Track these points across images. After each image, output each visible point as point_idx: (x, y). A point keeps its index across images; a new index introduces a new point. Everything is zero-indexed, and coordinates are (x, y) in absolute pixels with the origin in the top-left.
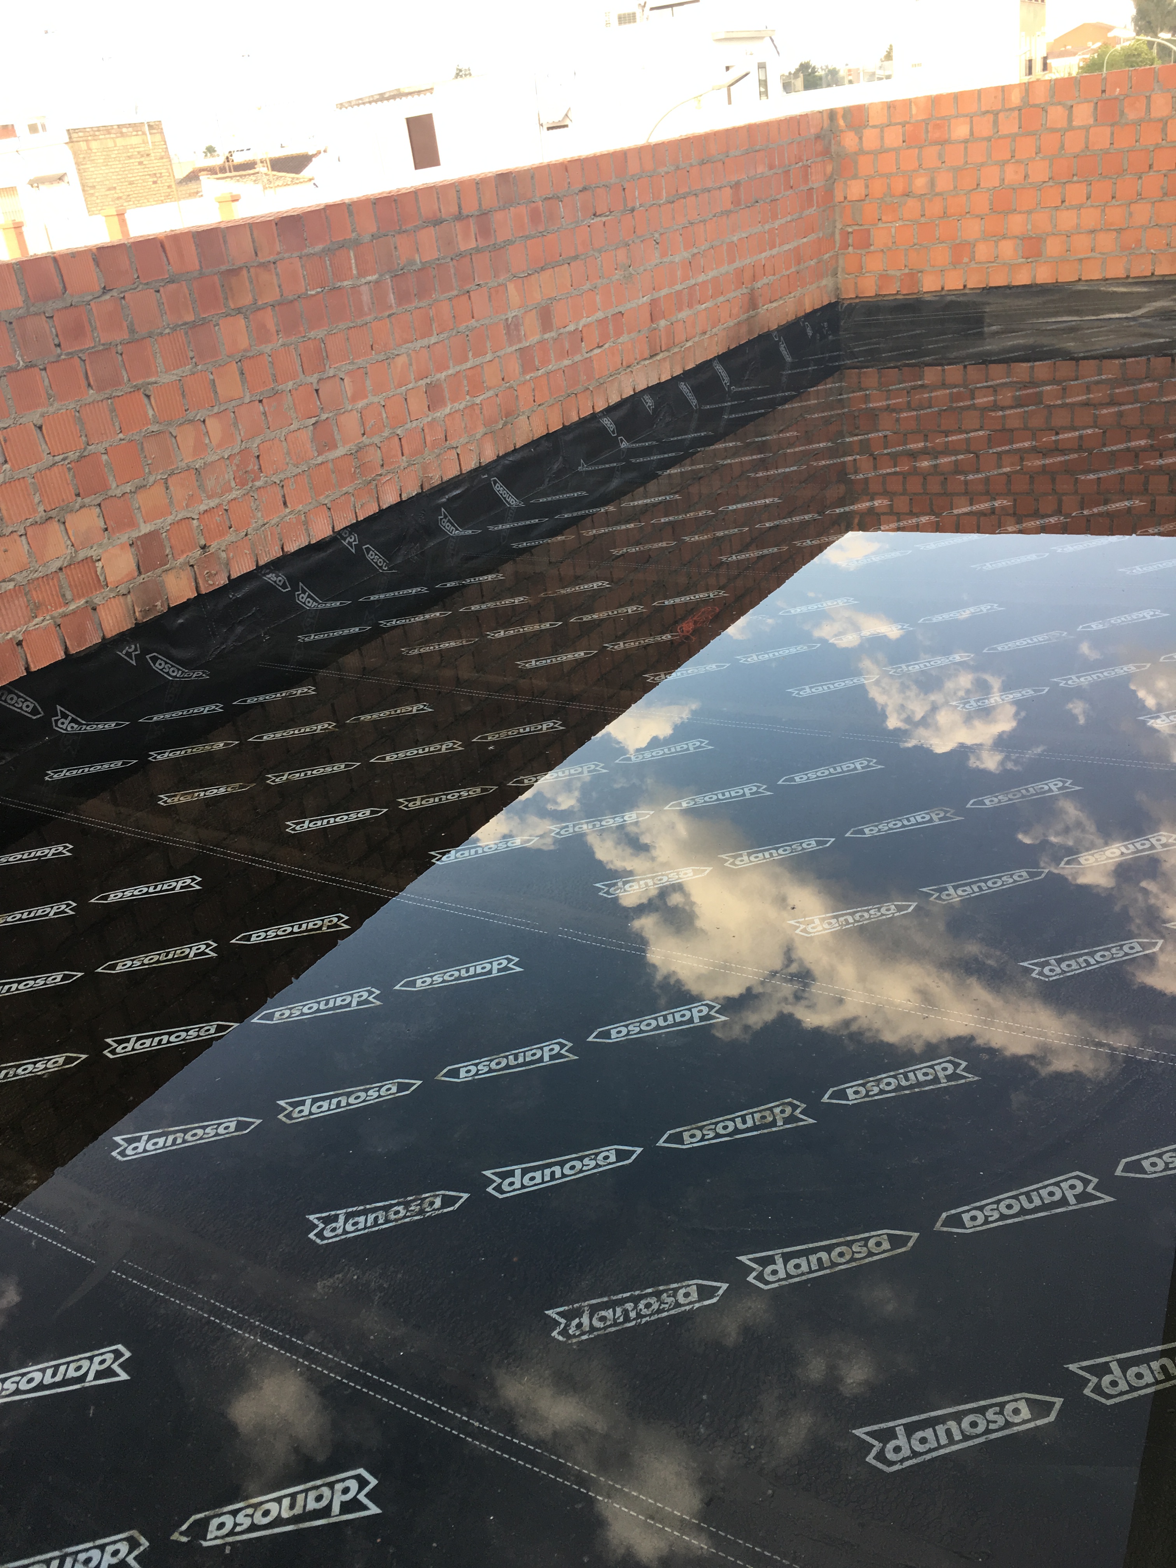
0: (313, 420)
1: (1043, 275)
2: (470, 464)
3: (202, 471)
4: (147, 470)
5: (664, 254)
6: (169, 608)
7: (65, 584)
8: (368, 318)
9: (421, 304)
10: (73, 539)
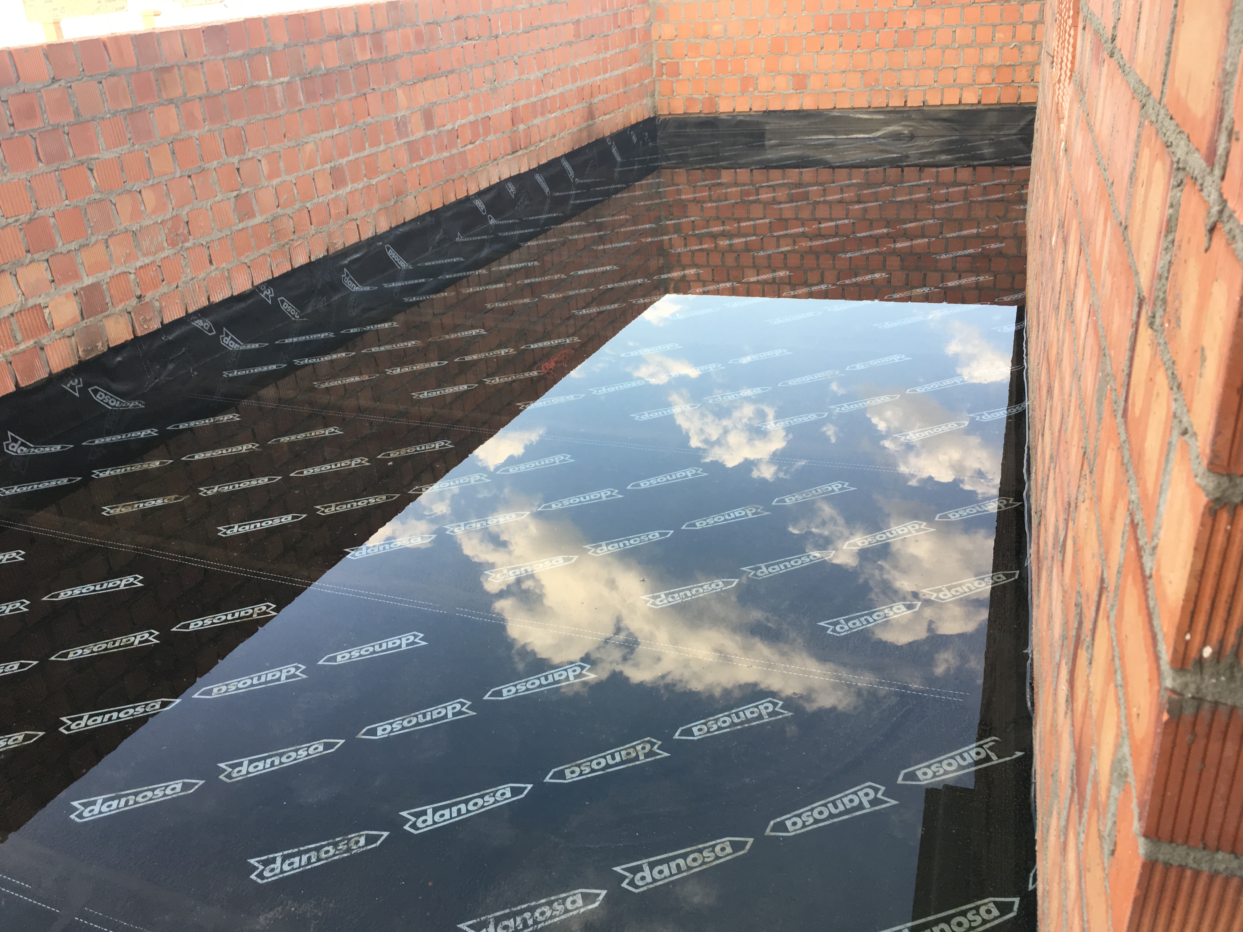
0: (235, 193)
1: (808, 104)
2: (368, 233)
3: (138, 233)
4: (89, 232)
5: (521, 73)
6: (109, 348)
7: (16, 327)
8: (282, 112)
9: (326, 102)
10: (23, 289)
